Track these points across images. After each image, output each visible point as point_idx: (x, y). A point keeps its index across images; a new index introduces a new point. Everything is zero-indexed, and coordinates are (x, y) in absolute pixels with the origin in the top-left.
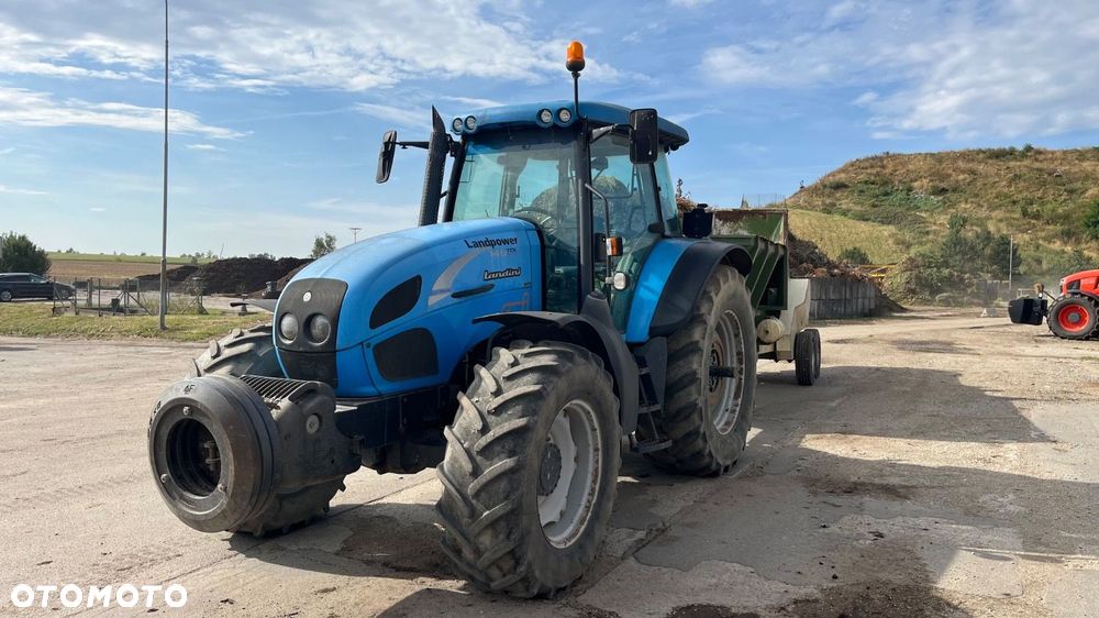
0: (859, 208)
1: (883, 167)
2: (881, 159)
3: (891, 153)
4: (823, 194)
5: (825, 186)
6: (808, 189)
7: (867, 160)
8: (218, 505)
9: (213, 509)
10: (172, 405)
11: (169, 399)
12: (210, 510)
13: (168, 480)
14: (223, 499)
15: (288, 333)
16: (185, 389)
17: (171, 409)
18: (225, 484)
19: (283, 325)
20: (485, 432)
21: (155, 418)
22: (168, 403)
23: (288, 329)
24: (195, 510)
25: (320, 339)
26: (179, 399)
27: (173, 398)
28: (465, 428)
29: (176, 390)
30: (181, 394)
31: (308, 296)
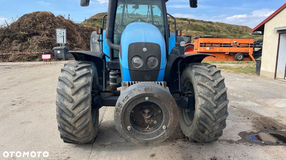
0: (101, 26)
5: (92, 19)
6: (87, 20)
7: (101, 13)
8: (161, 134)
9: (157, 137)
10: (139, 97)
11: (135, 95)
12: (156, 137)
13: (131, 129)
14: (164, 132)
15: (136, 64)
16: (145, 90)
17: (136, 99)
18: (166, 125)
19: (133, 61)
20: (216, 93)
21: (125, 103)
22: (136, 96)
23: (137, 62)
24: (146, 138)
25: (153, 66)
26: (143, 94)
27: (138, 94)
28: (208, 93)
29: (139, 90)
30: (143, 92)
31: (145, 49)
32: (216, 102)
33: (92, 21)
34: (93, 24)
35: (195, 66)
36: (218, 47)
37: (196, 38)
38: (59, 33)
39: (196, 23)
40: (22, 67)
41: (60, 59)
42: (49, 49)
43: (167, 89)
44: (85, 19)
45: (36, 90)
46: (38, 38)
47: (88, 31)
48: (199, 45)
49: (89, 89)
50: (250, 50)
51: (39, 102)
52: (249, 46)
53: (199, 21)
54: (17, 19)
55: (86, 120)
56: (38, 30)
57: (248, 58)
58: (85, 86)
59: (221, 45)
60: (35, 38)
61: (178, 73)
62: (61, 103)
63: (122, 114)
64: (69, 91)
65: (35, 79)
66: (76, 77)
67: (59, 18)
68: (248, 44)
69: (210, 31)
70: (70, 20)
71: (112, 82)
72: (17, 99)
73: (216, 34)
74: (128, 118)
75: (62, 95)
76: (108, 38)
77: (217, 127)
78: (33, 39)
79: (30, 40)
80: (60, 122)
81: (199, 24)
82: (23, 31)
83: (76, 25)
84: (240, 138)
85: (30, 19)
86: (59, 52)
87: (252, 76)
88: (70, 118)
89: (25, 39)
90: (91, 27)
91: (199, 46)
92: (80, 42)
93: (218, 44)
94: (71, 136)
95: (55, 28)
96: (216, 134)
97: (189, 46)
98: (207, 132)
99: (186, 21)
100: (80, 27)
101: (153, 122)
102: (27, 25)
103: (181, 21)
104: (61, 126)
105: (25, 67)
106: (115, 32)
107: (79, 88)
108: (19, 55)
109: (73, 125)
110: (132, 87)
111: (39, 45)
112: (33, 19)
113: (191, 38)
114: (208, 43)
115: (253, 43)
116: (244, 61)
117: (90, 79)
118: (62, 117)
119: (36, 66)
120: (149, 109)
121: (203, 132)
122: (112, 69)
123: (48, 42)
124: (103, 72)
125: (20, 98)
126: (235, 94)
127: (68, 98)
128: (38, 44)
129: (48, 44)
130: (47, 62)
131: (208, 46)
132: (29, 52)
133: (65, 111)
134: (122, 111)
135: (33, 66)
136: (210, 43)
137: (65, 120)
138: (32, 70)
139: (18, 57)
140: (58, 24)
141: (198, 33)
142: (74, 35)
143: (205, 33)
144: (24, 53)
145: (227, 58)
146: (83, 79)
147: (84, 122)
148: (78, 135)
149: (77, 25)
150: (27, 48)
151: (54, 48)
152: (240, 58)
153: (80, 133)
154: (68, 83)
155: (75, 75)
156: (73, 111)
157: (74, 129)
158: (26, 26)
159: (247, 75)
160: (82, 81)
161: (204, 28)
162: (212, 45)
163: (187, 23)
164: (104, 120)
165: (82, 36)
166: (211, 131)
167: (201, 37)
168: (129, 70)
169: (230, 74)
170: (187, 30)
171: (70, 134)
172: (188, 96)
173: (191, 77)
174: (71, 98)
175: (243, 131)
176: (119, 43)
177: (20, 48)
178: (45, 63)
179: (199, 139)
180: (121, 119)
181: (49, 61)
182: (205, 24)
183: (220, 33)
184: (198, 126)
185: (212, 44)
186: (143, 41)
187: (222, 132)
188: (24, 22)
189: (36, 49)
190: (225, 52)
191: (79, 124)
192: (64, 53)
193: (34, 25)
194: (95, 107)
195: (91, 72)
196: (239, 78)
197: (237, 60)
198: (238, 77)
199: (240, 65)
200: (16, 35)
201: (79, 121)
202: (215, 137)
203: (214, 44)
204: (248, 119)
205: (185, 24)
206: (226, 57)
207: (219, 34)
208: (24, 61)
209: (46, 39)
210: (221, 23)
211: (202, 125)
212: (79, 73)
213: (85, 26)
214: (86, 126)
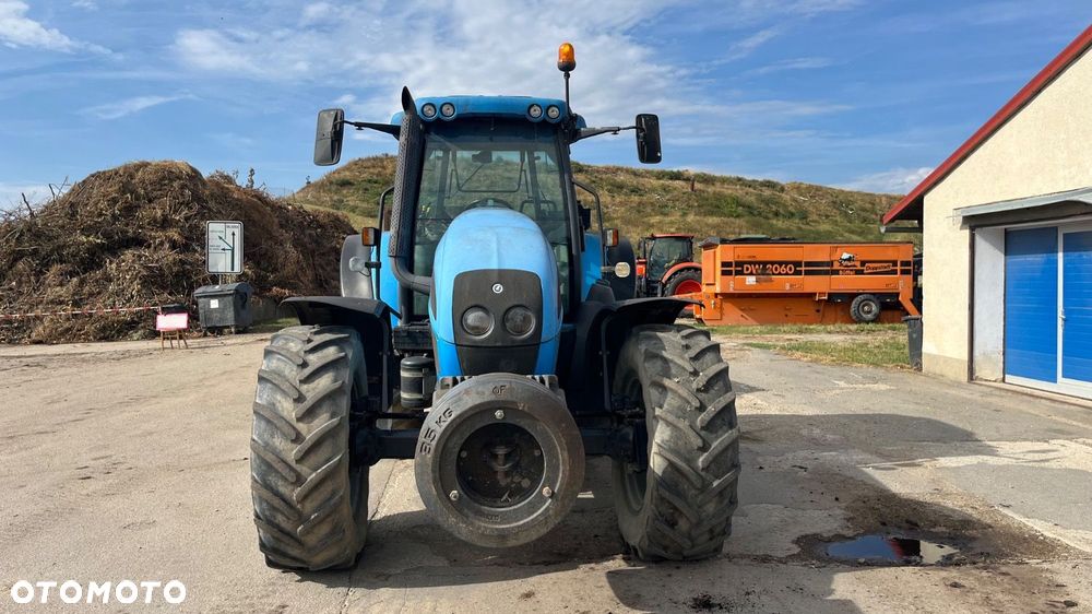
0: (365, 205)
1: (384, 168)
2: (381, 160)
3: (390, 154)
4: (329, 190)
5: (331, 183)
6: (315, 185)
7: (369, 159)
8: (540, 512)
9: (532, 517)
10: (478, 410)
11: (470, 404)
12: (526, 521)
13: (460, 498)
14: (547, 504)
15: (474, 328)
16: (494, 391)
17: (472, 415)
18: (552, 487)
19: (466, 320)
20: (702, 408)
21: (443, 428)
22: (471, 409)
23: (477, 324)
24: (500, 523)
25: (521, 332)
26: (489, 403)
27: (477, 403)
28: (679, 408)
29: (478, 393)
30: (488, 397)
31: (498, 288)
32: (703, 433)
33: (334, 188)
34: (336, 198)
35: (647, 333)
36: (787, 274)
37: (708, 246)
38: (216, 235)
39: (718, 188)
40: (84, 360)
41: (217, 331)
42: (179, 293)
43: (561, 397)
44: (309, 183)
45: (151, 434)
46: (140, 257)
47: (321, 226)
48: (719, 268)
49: (344, 403)
50: (901, 283)
51: (168, 468)
52: (899, 268)
53: (728, 179)
54: (66, 191)
55: (334, 493)
56: (140, 227)
57: (897, 313)
58: (330, 396)
59: (797, 267)
60: (129, 254)
61: (602, 356)
62: (267, 444)
63: (435, 457)
64: (288, 409)
65: (137, 399)
66: (307, 371)
67: (218, 184)
68: (895, 263)
69: (770, 215)
70: (254, 187)
71: (408, 390)
72: (92, 462)
73: (793, 225)
74: (452, 468)
75: (268, 421)
76: (395, 257)
77: (711, 508)
78: (124, 261)
79: (111, 263)
80: (260, 497)
81: (728, 190)
82: (86, 231)
83: (278, 208)
84: (796, 550)
85: (113, 190)
86: (214, 304)
87: (896, 374)
88: (290, 488)
89: (93, 261)
90: (332, 211)
91: (719, 273)
92: (290, 269)
93: (787, 263)
94: (292, 541)
95: (203, 218)
96: (711, 531)
97: (685, 274)
98: (683, 525)
99: (678, 183)
100: (290, 214)
101: (520, 483)
102: (102, 210)
103: (661, 182)
104: (263, 510)
105: (97, 359)
106: (417, 239)
107: (315, 400)
108: (68, 319)
109: (299, 506)
110: (460, 385)
111: (145, 282)
112: (123, 190)
113: (694, 246)
114: (750, 263)
115: (911, 259)
116: (883, 322)
117: (346, 375)
118: (267, 486)
119: (136, 356)
120: (507, 444)
121: (672, 524)
122: (407, 351)
123: (175, 269)
124: (381, 358)
125: (103, 458)
126: (818, 431)
127: (286, 429)
128: (140, 279)
129: (176, 275)
130: (175, 342)
131: (751, 274)
132: (106, 306)
133: (278, 466)
134: (436, 450)
135: (125, 355)
136: (759, 263)
137: (277, 494)
138: (125, 371)
139: (67, 325)
140: (212, 204)
141: (727, 223)
142: (270, 242)
143: (754, 226)
144: (86, 309)
145: (823, 316)
146: (327, 375)
147: (329, 499)
148: (311, 540)
149: (280, 207)
150: (99, 293)
151: (199, 291)
152: (869, 312)
153: (316, 531)
154: (285, 386)
155: (304, 365)
156: (298, 467)
157: (301, 518)
158: (100, 215)
159: (880, 372)
160: (325, 383)
161: (749, 207)
162: (763, 268)
163: (685, 190)
164: (383, 513)
165: (297, 243)
166: (694, 521)
167: (724, 241)
168: (457, 345)
169: (818, 367)
170: (685, 214)
171: (288, 534)
172: (630, 424)
173: (637, 367)
174: (294, 428)
175: (810, 531)
176: (429, 271)
177: (73, 295)
178: (167, 344)
179: (665, 548)
180: (433, 471)
181: (181, 338)
182: (751, 190)
183: (808, 224)
184: (656, 506)
185: (765, 263)
186: (494, 266)
187: (729, 525)
188: (92, 201)
189: (132, 296)
190: (815, 294)
191: (315, 504)
192: (232, 308)
193: (129, 210)
194: (359, 464)
195: (350, 356)
196: (848, 382)
197: (860, 320)
198: (842, 378)
199: (862, 338)
200: (64, 246)
201: (315, 495)
202: (711, 539)
203: (773, 263)
204: (837, 499)
205: (676, 193)
206: (818, 311)
207: (803, 227)
208: (90, 341)
209: (171, 259)
210: (810, 188)
211: (669, 502)
212: (315, 360)
213: (308, 207)
214: (335, 509)
